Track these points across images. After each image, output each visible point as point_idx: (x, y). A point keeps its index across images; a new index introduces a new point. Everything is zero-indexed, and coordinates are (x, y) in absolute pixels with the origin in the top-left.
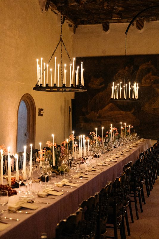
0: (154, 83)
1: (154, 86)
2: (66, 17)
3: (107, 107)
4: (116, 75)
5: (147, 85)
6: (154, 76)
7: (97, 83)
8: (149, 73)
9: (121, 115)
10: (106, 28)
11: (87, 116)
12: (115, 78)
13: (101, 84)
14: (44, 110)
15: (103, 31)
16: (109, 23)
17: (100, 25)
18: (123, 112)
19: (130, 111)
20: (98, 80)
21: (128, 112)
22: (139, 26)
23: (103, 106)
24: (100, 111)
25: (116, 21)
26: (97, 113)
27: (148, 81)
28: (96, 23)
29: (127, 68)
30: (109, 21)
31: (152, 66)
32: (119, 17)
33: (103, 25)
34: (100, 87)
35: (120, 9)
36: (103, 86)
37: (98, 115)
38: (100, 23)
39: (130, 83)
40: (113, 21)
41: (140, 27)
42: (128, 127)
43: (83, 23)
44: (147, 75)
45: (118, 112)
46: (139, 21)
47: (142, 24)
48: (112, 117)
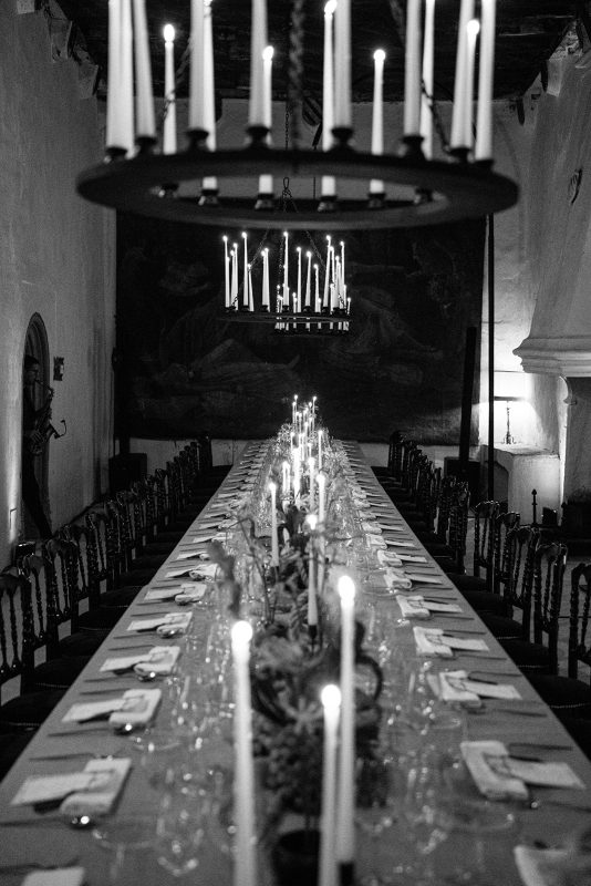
0: (354, 283)
1: (355, 292)
3: (218, 351)
6: (354, 264)
7: (186, 279)
9: (259, 375)
11: (157, 377)
13: (201, 282)
14: (64, 361)
18: (267, 365)
19: (287, 361)
20: (190, 270)
22: (311, 115)
23: (208, 348)
24: (198, 363)
26: (189, 368)
34: (196, 290)
36: (206, 286)
41: (314, 116)
45: (253, 366)
46: (310, 100)
48: (235, 379)
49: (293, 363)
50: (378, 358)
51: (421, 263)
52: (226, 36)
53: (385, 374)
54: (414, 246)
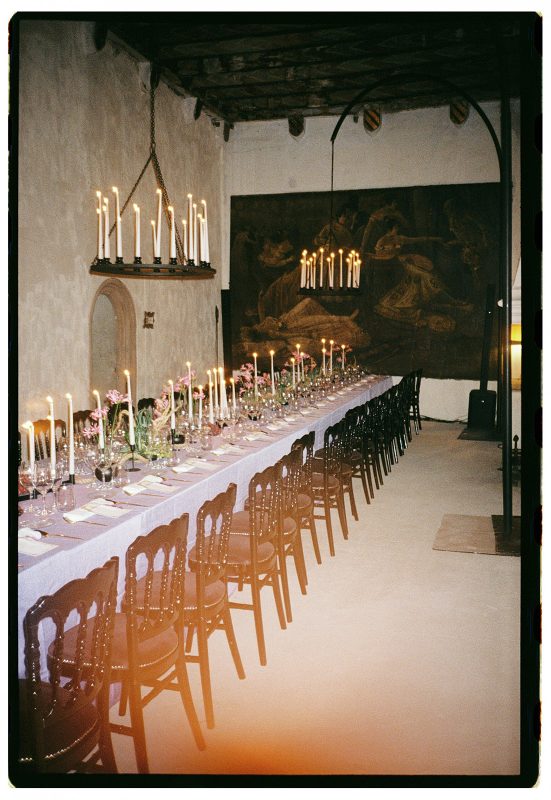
0: (402, 252)
1: (402, 259)
2: (203, 104)
3: (299, 307)
4: (320, 235)
5: (388, 258)
6: (402, 237)
7: (277, 254)
8: (391, 229)
9: (329, 325)
10: (296, 129)
11: (257, 327)
12: (316, 243)
13: (287, 256)
14: (155, 315)
15: (290, 137)
16: (302, 116)
17: (284, 123)
18: (334, 317)
19: (349, 314)
20: (280, 247)
21: (345, 318)
22: (370, 122)
23: (292, 305)
24: (285, 317)
25: (319, 111)
26: (279, 320)
27: (388, 247)
28: (275, 116)
29: (341, 219)
30: (304, 112)
31: (398, 214)
32: (325, 103)
33: (290, 122)
34: (284, 262)
35: (325, 83)
36: (290, 259)
37: (280, 325)
38: (283, 117)
39: (341, 251)
40: (311, 112)
41: (371, 125)
42: (341, 350)
43: (246, 116)
44: (388, 235)
45: (324, 318)
46: (370, 112)
47: (377, 119)
48: (311, 328)
49: (354, 316)
50: (419, 311)
51: (456, 233)
52: (275, 63)
53: (425, 324)
54: (451, 221)
